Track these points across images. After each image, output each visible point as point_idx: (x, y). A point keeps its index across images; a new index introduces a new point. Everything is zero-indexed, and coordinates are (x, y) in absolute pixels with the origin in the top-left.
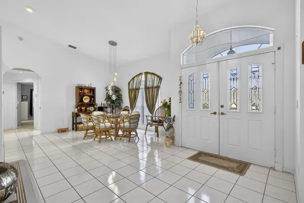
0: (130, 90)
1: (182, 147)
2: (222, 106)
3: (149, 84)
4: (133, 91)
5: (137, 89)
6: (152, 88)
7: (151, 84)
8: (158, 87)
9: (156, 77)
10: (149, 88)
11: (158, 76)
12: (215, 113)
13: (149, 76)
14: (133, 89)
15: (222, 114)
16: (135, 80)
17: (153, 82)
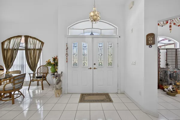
1: (68, 93)
2: (95, 64)
3: (31, 46)
4: (10, 51)
5: (15, 49)
6: (34, 49)
8: (40, 50)
9: (38, 42)
10: (30, 49)
11: (40, 41)
12: (91, 68)
14: (9, 49)
15: (95, 68)
16: (12, 40)
17: (35, 45)
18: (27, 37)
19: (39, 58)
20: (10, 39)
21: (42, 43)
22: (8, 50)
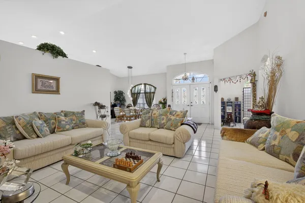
0: (133, 94)
3: (148, 90)
4: (136, 95)
5: (138, 93)
6: (150, 93)
7: (149, 90)
8: (154, 93)
9: (152, 87)
10: (147, 93)
11: (154, 87)
13: (147, 86)
16: (136, 87)
17: (150, 89)
18: (145, 84)
19: (153, 99)
20: (135, 87)
21: (155, 88)
22: (134, 94)
